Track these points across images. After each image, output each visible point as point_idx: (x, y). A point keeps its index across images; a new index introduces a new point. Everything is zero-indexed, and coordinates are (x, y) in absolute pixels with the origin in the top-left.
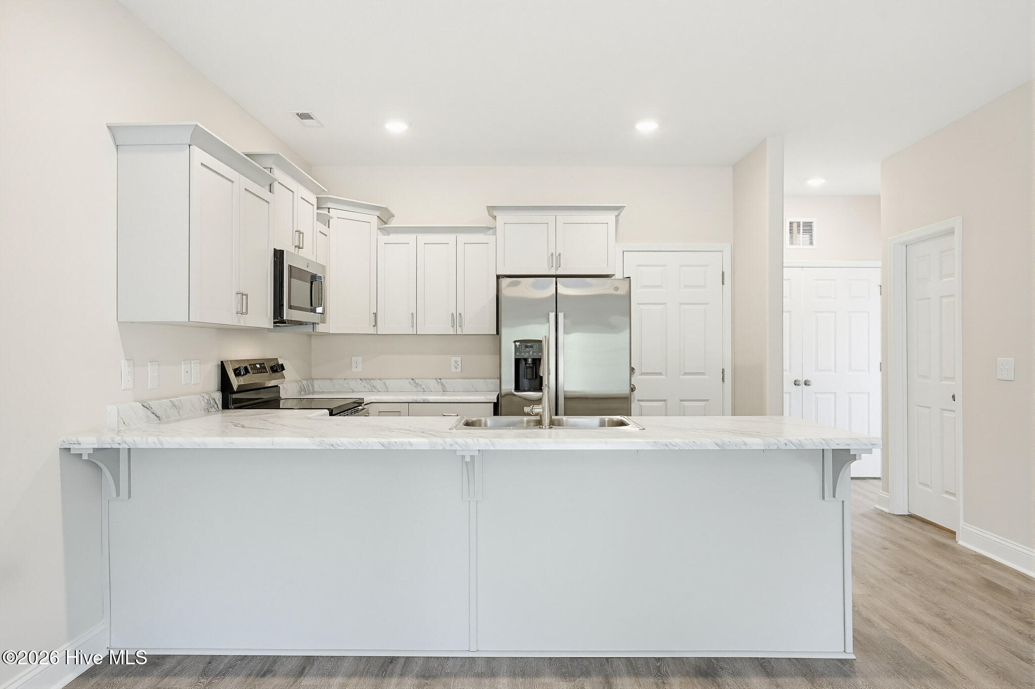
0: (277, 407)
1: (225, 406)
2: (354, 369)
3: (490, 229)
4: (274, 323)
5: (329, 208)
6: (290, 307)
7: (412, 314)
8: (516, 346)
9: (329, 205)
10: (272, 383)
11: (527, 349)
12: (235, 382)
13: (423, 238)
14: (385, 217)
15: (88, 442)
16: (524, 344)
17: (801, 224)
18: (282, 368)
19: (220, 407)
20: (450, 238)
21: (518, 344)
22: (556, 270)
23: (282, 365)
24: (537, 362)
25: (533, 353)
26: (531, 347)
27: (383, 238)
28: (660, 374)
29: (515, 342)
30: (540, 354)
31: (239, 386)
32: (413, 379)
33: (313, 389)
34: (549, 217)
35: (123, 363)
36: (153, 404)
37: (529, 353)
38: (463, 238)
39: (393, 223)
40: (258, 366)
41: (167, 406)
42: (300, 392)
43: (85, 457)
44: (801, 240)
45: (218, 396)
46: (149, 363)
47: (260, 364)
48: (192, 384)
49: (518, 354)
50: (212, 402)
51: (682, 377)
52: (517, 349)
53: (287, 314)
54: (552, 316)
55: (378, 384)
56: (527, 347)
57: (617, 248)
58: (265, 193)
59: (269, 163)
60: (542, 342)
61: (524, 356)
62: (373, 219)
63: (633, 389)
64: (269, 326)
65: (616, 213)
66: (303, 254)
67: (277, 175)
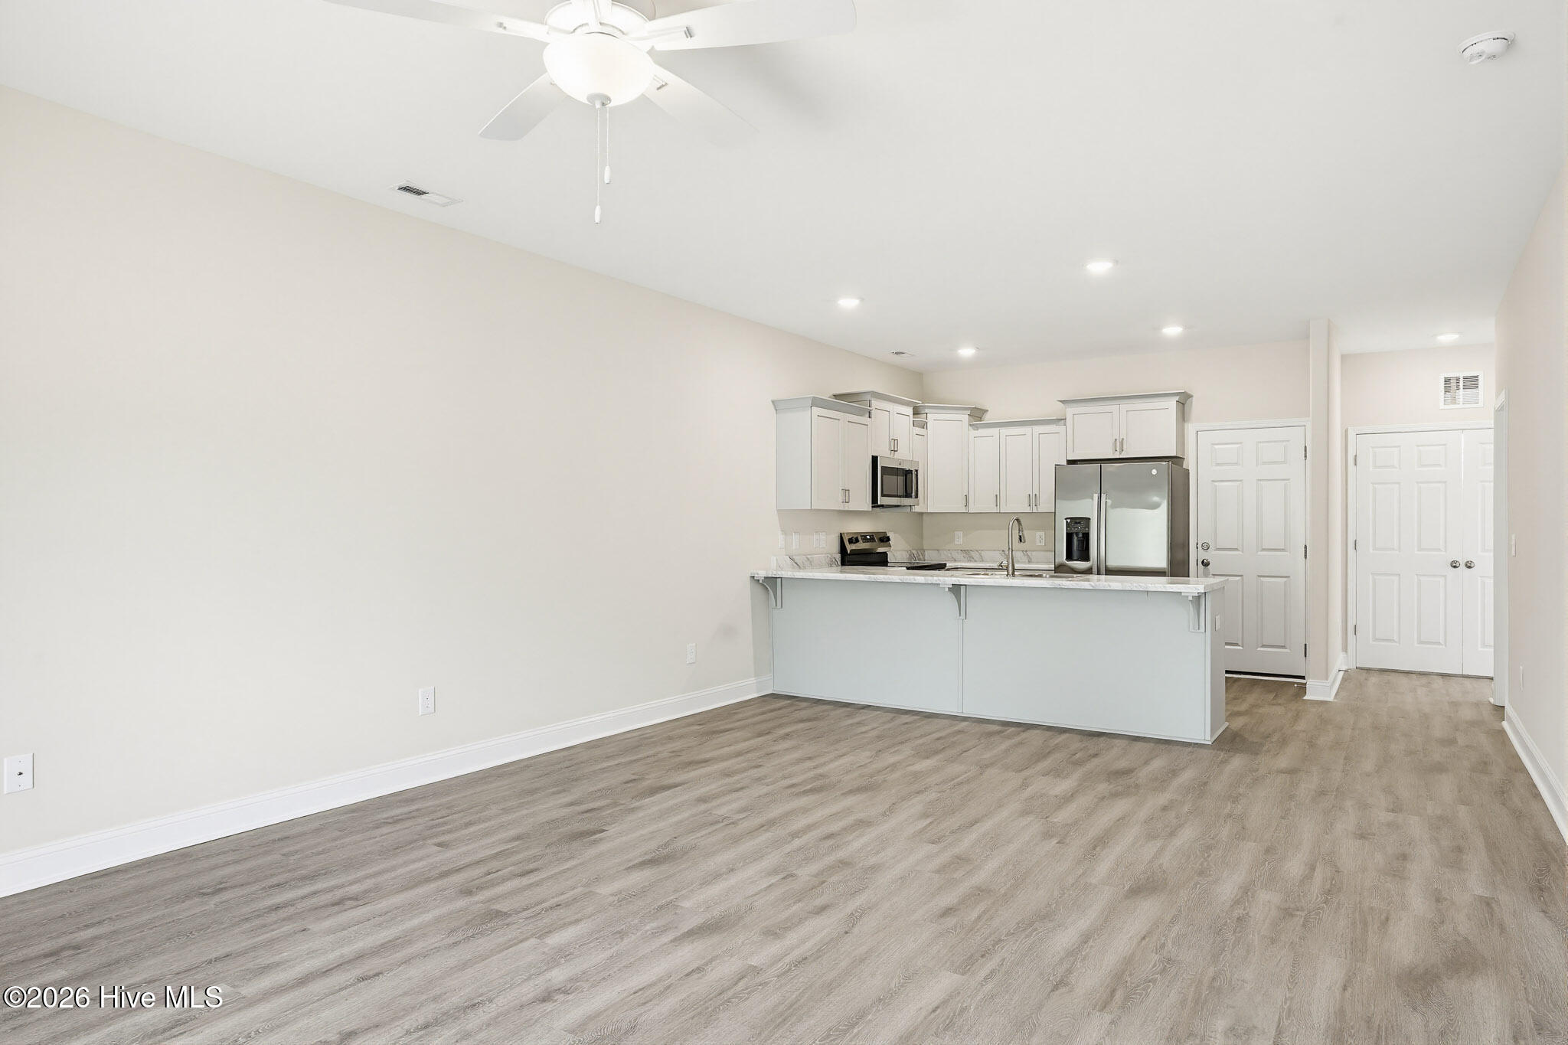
0: (887, 566)
1: (843, 564)
2: (956, 543)
3: (1061, 420)
4: (873, 507)
5: (927, 413)
6: (883, 495)
7: (996, 496)
8: (1067, 522)
10: (881, 550)
11: (1076, 525)
12: (849, 547)
13: (1005, 431)
14: (977, 415)
15: (762, 574)
16: (1074, 522)
17: (1461, 380)
18: (888, 539)
19: (839, 563)
20: (1027, 430)
21: (1069, 520)
22: (1120, 453)
23: (888, 537)
24: (1086, 537)
25: (1082, 528)
26: (1079, 523)
27: (973, 433)
28: (1236, 549)
29: (1066, 519)
30: (1088, 528)
31: (851, 551)
33: (924, 558)
34: (1113, 407)
35: (780, 533)
36: (797, 559)
37: (1078, 528)
38: (1038, 429)
39: (988, 418)
40: (868, 537)
41: (805, 560)
42: (910, 559)
43: (761, 582)
44: (1461, 397)
45: (838, 557)
46: (795, 533)
47: (870, 536)
48: (822, 547)
49: (1069, 528)
50: (834, 560)
51: (1259, 553)
52: (1068, 525)
53: (881, 500)
54: (1096, 496)
55: (975, 555)
56: (1076, 523)
57: (1190, 428)
58: (865, 419)
59: (868, 397)
60: (1088, 519)
61: (1074, 530)
62: (965, 417)
63: (1205, 564)
64: (870, 509)
65: (1177, 398)
66: (897, 455)
67: (875, 403)
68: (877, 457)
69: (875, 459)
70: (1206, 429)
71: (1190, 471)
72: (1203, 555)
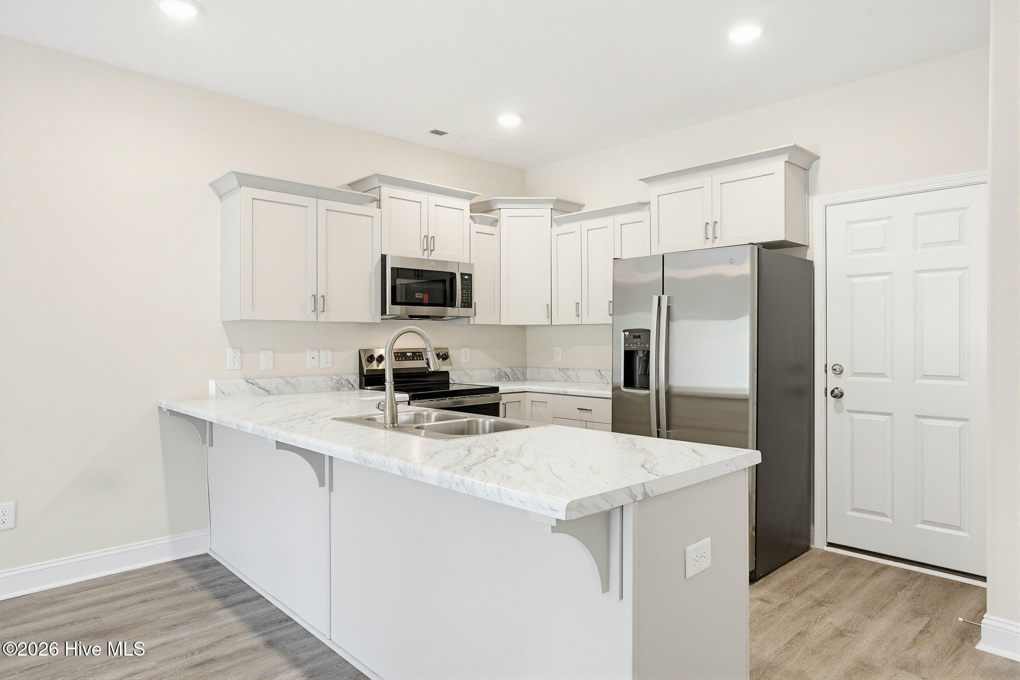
1: (362, 387)
3: (643, 205)
4: (384, 318)
5: (500, 209)
6: (395, 304)
8: (625, 335)
9: (499, 206)
10: (443, 368)
11: (635, 340)
13: (586, 224)
14: (563, 208)
16: (633, 334)
18: (447, 355)
19: (357, 387)
20: (609, 220)
21: (627, 333)
22: (713, 242)
24: (646, 355)
25: (641, 344)
26: (639, 337)
27: (553, 230)
28: (882, 375)
29: (624, 331)
30: (647, 345)
32: (599, 371)
33: (525, 376)
34: (705, 180)
35: (230, 350)
36: (261, 381)
37: (637, 344)
38: (621, 218)
40: (408, 354)
41: (280, 383)
42: (498, 379)
45: (355, 379)
46: (261, 351)
48: (321, 367)
49: (627, 345)
50: (344, 382)
51: (919, 381)
52: (626, 340)
53: (391, 310)
54: (655, 299)
55: (571, 374)
56: (635, 337)
57: (816, 204)
58: (371, 209)
59: (376, 183)
60: (649, 331)
61: (634, 348)
62: (546, 211)
63: (838, 395)
64: (380, 321)
65: (786, 157)
66: (434, 256)
67: (387, 191)
68: (385, 256)
69: (384, 258)
70: (840, 201)
71: (815, 264)
72: (834, 382)
